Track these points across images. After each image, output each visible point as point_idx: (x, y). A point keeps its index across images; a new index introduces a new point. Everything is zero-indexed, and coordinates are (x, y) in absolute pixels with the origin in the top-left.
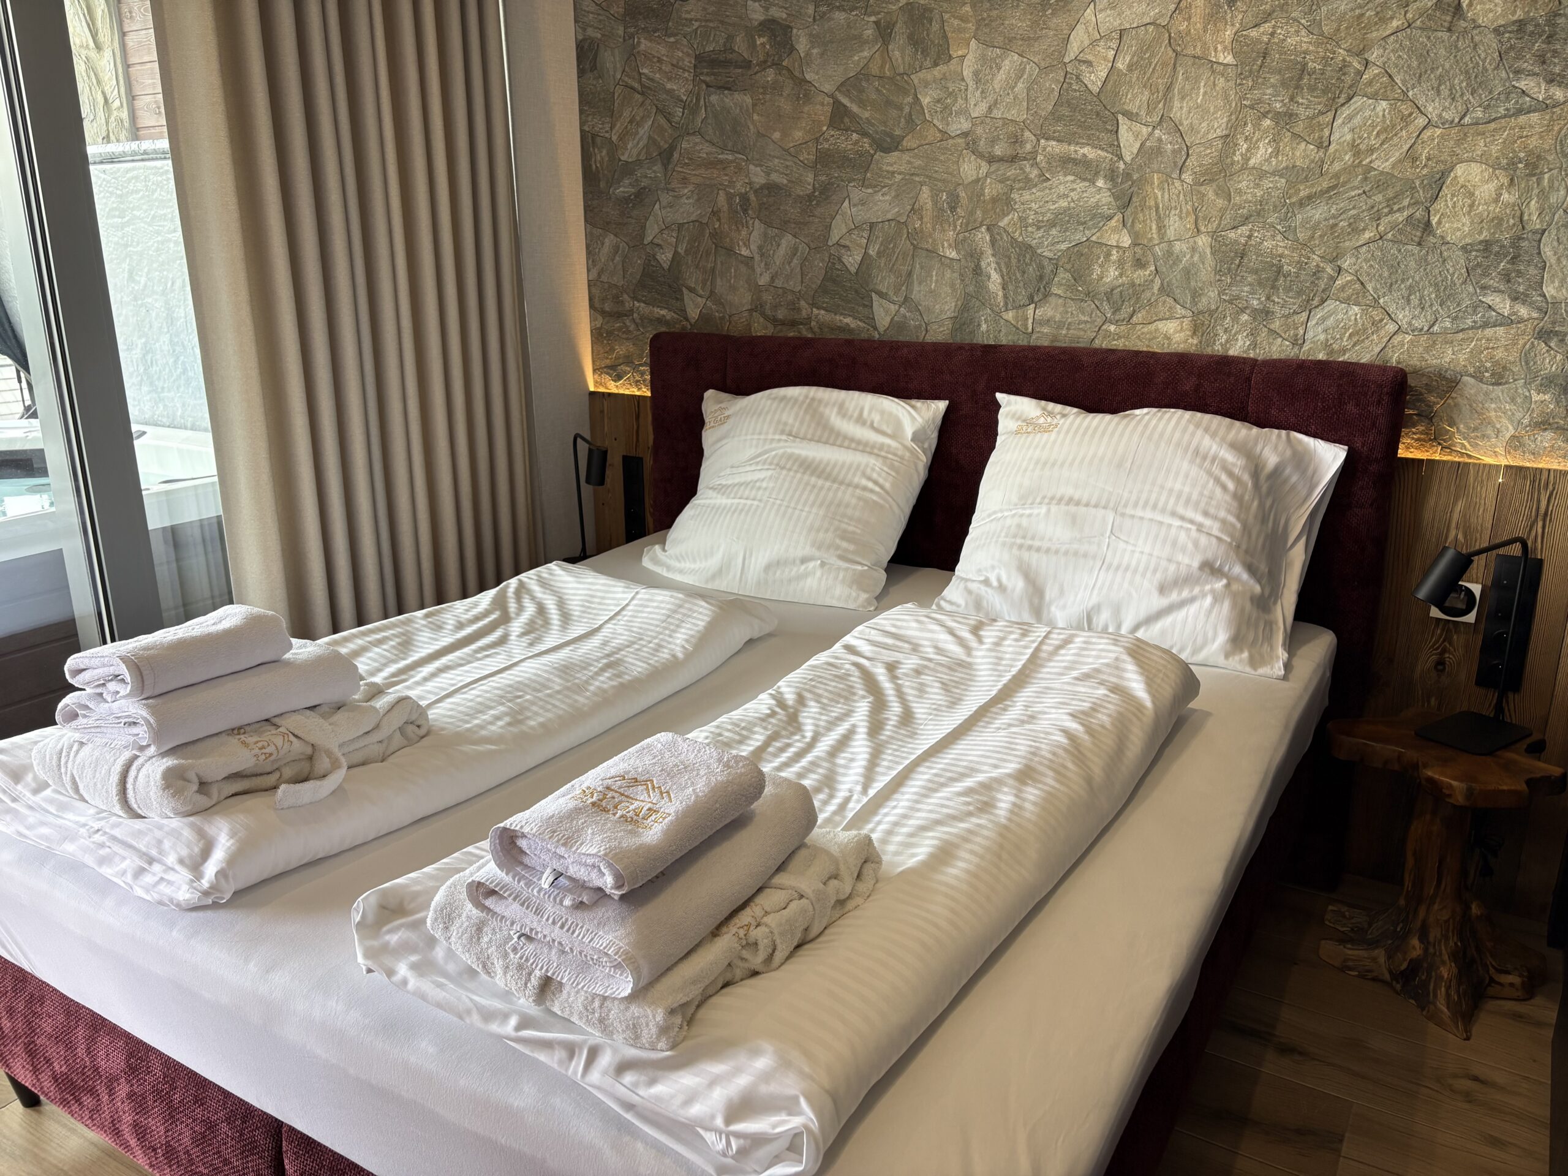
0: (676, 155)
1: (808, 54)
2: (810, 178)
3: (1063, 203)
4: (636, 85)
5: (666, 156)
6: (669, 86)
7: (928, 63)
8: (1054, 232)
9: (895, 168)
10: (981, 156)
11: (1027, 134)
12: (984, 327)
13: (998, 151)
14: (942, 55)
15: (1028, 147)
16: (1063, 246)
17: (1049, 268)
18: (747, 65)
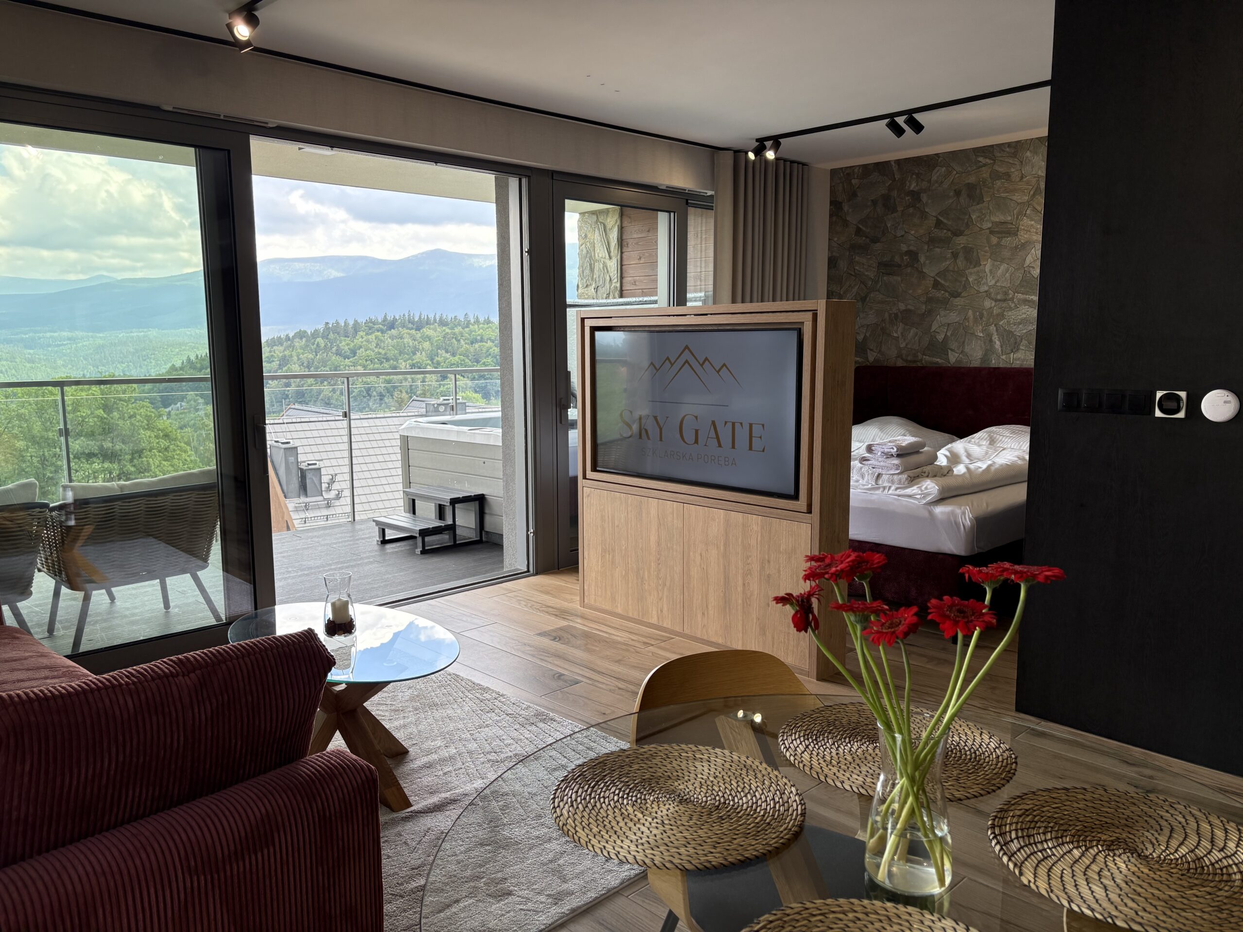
0: (868, 299)
1: (924, 263)
2: (924, 307)
3: (1024, 316)
4: (853, 273)
5: (863, 299)
6: (866, 273)
7: (972, 266)
8: (1020, 326)
9: (958, 303)
10: (992, 299)
11: (1010, 291)
12: (993, 362)
13: (999, 297)
14: (978, 264)
15: (1011, 296)
16: (1024, 331)
17: (1018, 340)
18: (900, 266)
